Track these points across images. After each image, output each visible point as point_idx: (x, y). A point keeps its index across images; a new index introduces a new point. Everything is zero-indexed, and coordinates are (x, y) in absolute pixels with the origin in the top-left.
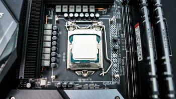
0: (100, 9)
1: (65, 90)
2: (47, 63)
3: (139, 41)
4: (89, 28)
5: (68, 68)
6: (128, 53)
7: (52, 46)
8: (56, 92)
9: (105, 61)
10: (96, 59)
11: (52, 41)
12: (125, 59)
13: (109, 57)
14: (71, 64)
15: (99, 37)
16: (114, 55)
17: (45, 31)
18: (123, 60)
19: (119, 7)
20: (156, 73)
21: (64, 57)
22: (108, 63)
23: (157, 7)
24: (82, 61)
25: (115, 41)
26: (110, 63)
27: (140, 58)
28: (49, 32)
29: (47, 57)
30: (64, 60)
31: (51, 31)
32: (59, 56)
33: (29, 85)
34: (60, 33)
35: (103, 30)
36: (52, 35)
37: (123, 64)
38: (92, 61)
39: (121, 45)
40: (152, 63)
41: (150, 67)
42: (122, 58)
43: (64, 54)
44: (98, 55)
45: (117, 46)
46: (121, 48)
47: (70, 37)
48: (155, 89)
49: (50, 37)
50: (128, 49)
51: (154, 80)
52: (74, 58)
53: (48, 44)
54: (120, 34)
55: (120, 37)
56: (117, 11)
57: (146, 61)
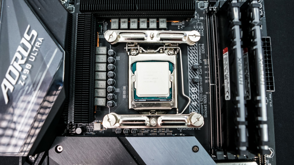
0: (174, 23)
1: (127, 138)
2: (101, 102)
3: (227, 73)
4: (159, 52)
5: (130, 107)
6: (213, 87)
7: (107, 77)
8: (115, 139)
9: (180, 98)
10: (168, 95)
11: (107, 71)
12: (208, 95)
13: (187, 93)
14: (133, 103)
15: (173, 64)
16: (194, 90)
17: (97, 56)
18: (205, 97)
19: (202, 18)
20: (246, 119)
21: (124, 92)
22: (184, 101)
23: (254, 26)
24: (149, 99)
25: (194, 70)
26: (187, 100)
27: (228, 96)
28: (103, 58)
29: (102, 93)
30: (124, 97)
31: (105, 56)
32: (118, 90)
33: (79, 131)
34: (118, 58)
35: (178, 54)
36: (107, 63)
37: (206, 102)
38: (163, 98)
39: (203, 76)
40: (242, 106)
41: (238, 109)
42: (204, 93)
43: (124, 88)
44: (171, 89)
45: (197, 77)
46: (204, 80)
47: (132, 65)
48: (244, 138)
49: (105, 65)
50: (213, 82)
51: (243, 128)
52: (139, 94)
53: (103, 76)
54: (202, 60)
55: (202, 64)
56: (199, 25)
57: (234, 102)
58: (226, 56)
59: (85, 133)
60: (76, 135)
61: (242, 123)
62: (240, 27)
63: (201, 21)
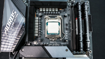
0: (60, 10)
1: (45, 47)
2: (37, 35)
3: (77, 26)
4: (55, 19)
5: (46, 37)
6: (73, 30)
7: (39, 27)
8: (41, 47)
9: (62, 34)
10: (58, 33)
11: (38, 25)
12: (71, 33)
13: (64, 32)
14: (47, 35)
15: (60, 23)
16: (66, 31)
17: (35, 20)
18: (70, 34)
19: (69, 8)
20: (83, 40)
21: (44, 32)
23: (85, 11)
24: (52, 34)
25: (67, 25)
26: (64, 35)
27: (77, 33)
28: (37, 21)
29: (37, 32)
30: (44, 33)
31: (38, 20)
32: (42, 31)
34: (42, 21)
35: (61, 20)
36: (39, 22)
37: (70, 35)
38: (56, 34)
39: (69, 27)
40: (81, 36)
41: (80, 37)
42: (70, 32)
43: (44, 30)
44: (59, 31)
45: (68, 27)
46: (70, 28)
47: (47, 23)
48: (82, 46)
49: (38, 23)
50: (73, 29)
51: (82, 43)
52: (49, 33)
54: (69, 22)
55: (69, 23)
56: (68, 10)
57: (79, 35)
58: (77, 20)
59: (31, 45)
60: (28, 46)
61: (81, 42)
62: (81, 11)
63: (69, 9)
